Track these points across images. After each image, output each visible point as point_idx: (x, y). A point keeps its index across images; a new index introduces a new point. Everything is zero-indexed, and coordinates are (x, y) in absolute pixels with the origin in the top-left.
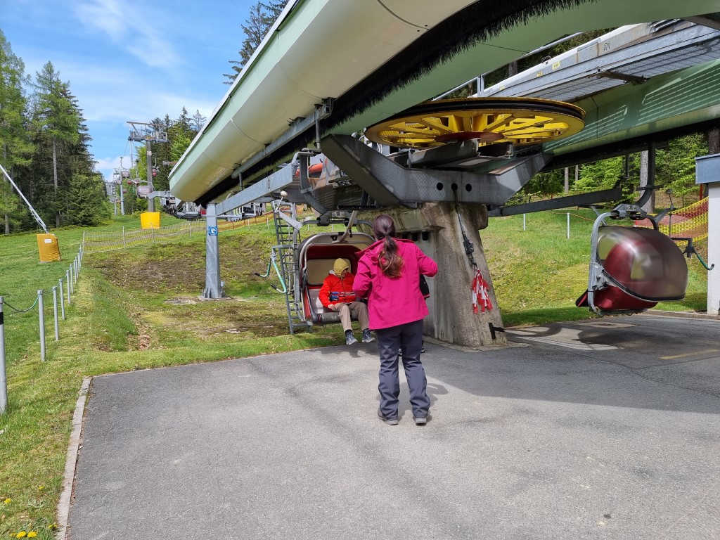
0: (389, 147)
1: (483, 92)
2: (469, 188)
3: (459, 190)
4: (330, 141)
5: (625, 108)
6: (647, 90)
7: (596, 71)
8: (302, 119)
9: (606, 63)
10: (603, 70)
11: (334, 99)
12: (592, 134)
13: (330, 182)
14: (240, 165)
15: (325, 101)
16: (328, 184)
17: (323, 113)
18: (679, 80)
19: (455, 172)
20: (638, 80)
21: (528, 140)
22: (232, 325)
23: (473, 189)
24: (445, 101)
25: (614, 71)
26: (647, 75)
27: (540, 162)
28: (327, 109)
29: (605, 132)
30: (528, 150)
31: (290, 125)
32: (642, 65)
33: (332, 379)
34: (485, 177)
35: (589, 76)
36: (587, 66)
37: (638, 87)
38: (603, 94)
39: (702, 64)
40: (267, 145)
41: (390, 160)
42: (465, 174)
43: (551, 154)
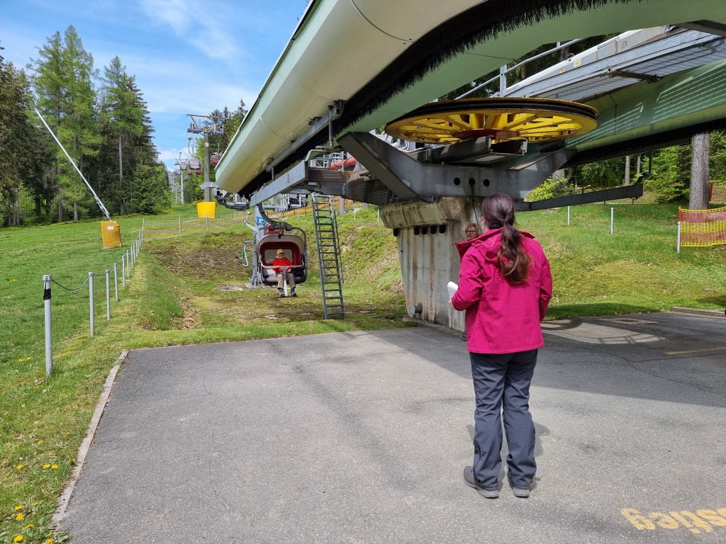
0: (414, 143)
1: (505, 91)
2: (487, 183)
3: (476, 185)
4: (350, 138)
5: (641, 106)
6: (661, 88)
7: (607, 71)
8: (318, 119)
9: (616, 63)
10: (614, 69)
11: (343, 101)
12: (610, 130)
13: (361, 175)
14: (273, 160)
15: (337, 102)
16: (360, 177)
17: (334, 115)
18: (691, 78)
19: (473, 168)
20: (653, 79)
21: (537, 138)
22: (272, 312)
23: (491, 184)
24: (466, 100)
25: (625, 70)
26: (660, 73)
27: (562, 157)
28: (338, 111)
29: (622, 129)
30: (549, 147)
31: (309, 124)
32: (650, 64)
33: (338, 360)
34: (504, 173)
35: (601, 75)
36: (599, 66)
37: (653, 85)
38: (621, 92)
39: (713, 63)
40: (293, 142)
41: (411, 158)
42: (483, 169)
43: (573, 150)
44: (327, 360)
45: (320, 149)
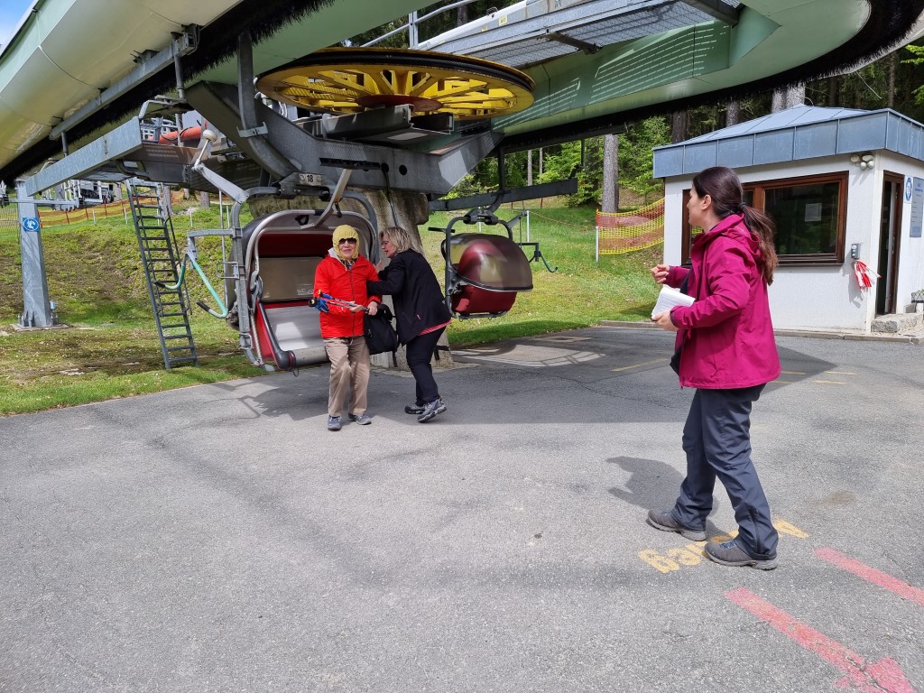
0: (295, 108)
2: (403, 170)
3: (390, 173)
4: (203, 91)
5: (577, 82)
6: (599, 61)
7: (544, 31)
8: (154, 53)
9: (555, 23)
10: (553, 31)
11: (201, 27)
12: (543, 111)
13: (213, 153)
14: (62, 120)
15: (188, 28)
17: (184, 46)
18: (631, 52)
19: (385, 148)
20: (590, 49)
22: (71, 365)
23: (408, 171)
25: (564, 33)
26: (600, 42)
27: (488, 143)
28: (191, 42)
29: (558, 109)
30: (475, 126)
31: (135, 61)
32: (592, 29)
34: (424, 158)
35: (538, 37)
36: (535, 25)
37: (591, 57)
38: (555, 62)
39: (655, 35)
40: (102, 90)
41: (297, 126)
42: (397, 151)
43: (501, 133)
44: (202, 425)
45: (163, 100)
